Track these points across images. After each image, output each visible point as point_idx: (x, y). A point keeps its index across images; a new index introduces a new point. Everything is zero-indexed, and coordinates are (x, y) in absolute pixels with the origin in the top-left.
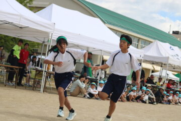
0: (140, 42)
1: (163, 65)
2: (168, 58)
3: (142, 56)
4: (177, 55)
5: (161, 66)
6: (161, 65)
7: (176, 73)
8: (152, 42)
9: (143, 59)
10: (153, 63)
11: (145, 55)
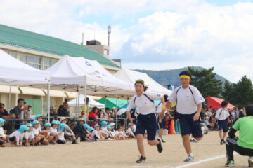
0: (43, 62)
1: (79, 89)
2: (85, 77)
3: (48, 79)
4: (97, 72)
5: (77, 91)
6: (77, 88)
7: (99, 98)
8: (58, 59)
9: (49, 83)
10: (65, 88)
11: (51, 78)
